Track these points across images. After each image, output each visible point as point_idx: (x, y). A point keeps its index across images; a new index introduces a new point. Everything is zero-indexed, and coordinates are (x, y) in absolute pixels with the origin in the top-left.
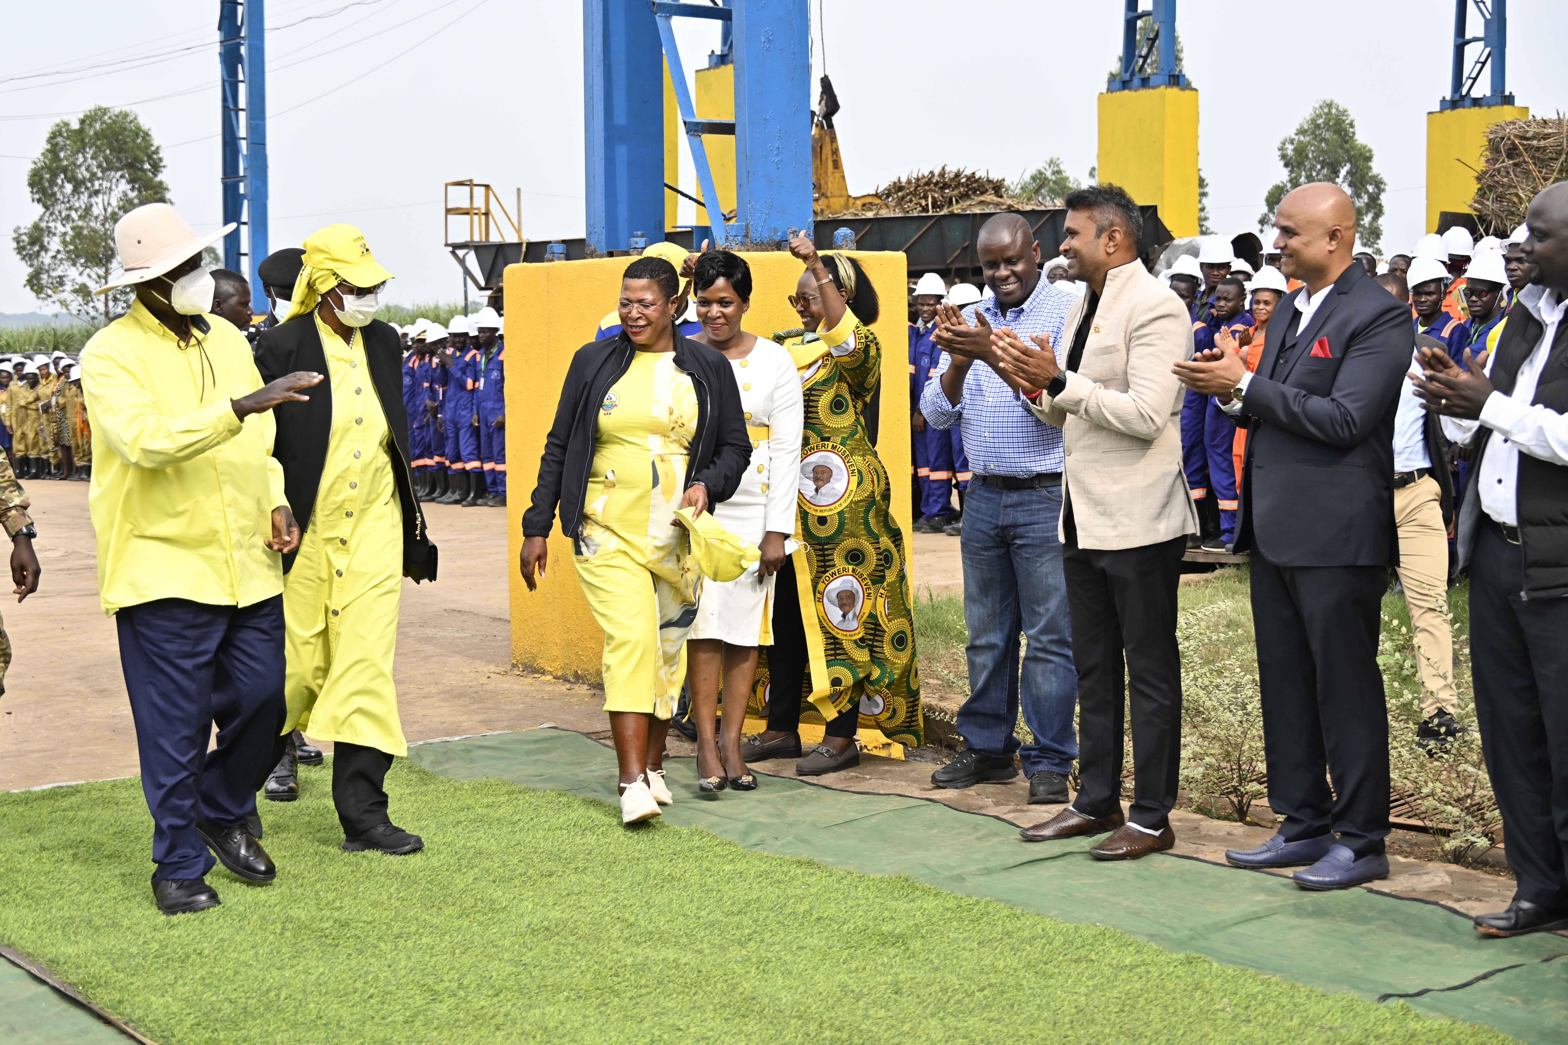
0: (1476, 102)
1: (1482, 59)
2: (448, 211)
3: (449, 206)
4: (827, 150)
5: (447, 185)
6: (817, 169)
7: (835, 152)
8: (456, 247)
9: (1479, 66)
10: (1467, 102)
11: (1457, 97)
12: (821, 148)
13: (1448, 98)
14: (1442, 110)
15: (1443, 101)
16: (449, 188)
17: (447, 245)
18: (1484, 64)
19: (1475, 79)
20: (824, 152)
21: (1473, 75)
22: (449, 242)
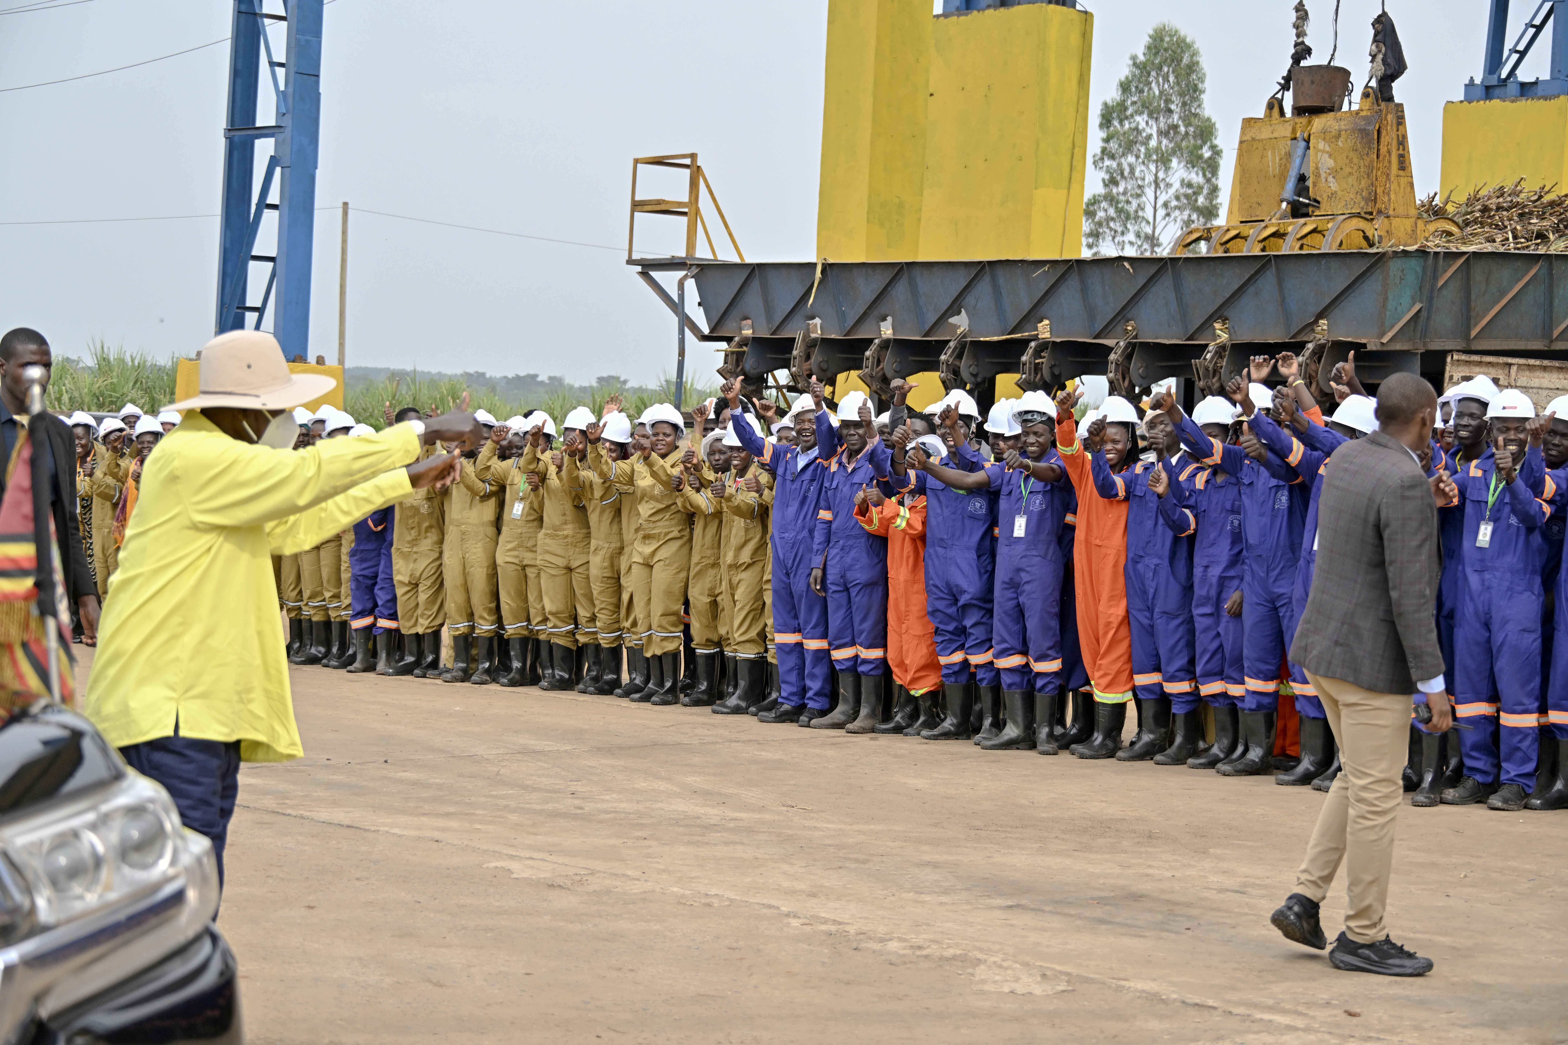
0: (1527, 89)
1: (1537, 22)
2: (637, 206)
3: (637, 198)
4: (1389, 138)
5: (637, 161)
6: (1370, 168)
7: (1402, 142)
8: (647, 267)
9: (1532, 31)
10: (1512, 88)
11: (1493, 81)
12: (1379, 132)
13: (1478, 81)
14: (1468, 99)
15: (1471, 85)
16: (639, 165)
17: (630, 262)
18: (1539, 28)
19: (1523, 54)
20: (1383, 140)
21: (1521, 47)
22: (636, 256)
